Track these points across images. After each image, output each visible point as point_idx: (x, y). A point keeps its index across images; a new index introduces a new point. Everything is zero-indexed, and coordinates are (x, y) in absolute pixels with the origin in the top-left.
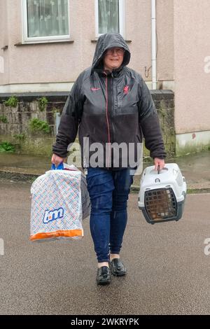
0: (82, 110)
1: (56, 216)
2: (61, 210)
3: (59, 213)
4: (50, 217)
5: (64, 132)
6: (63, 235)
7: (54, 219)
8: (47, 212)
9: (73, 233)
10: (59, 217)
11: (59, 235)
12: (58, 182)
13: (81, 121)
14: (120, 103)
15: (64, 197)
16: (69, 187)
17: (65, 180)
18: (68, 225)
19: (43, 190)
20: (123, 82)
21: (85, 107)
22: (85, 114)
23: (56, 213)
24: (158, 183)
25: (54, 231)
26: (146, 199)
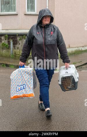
0: (33, 42)
1: (22, 88)
2: (24, 86)
3: (23, 87)
4: (19, 89)
5: (25, 51)
6: (25, 96)
7: (21, 89)
8: (18, 87)
9: (30, 95)
10: (23, 88)
11: (24, 96)
12: (22, 73)
13: (32, 47)
14: (49, 39)
15: (26, 80)
16: (27, 75)
17: (25, 72)
18: (28, 92)
19: (16, 77)
20: (50, 30)
21: (34, 41)
22: (34, 44)
23: (22, 87)
24: (67, 74)
25: (21, 95)
26: (62, 81)
